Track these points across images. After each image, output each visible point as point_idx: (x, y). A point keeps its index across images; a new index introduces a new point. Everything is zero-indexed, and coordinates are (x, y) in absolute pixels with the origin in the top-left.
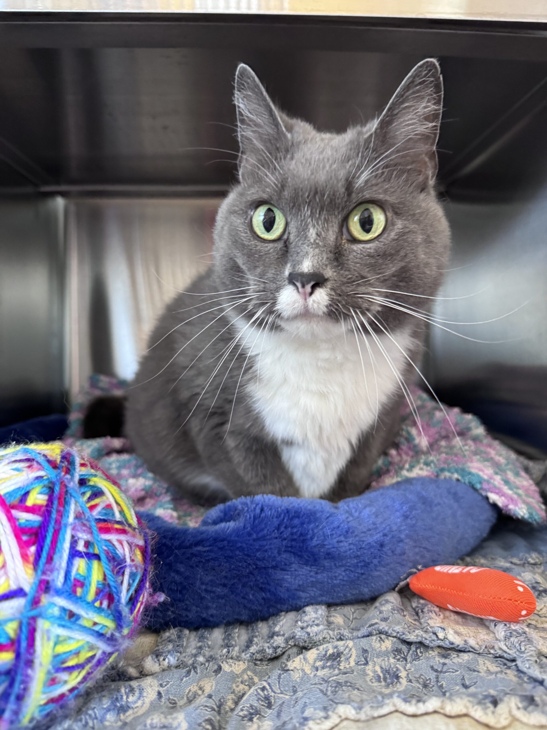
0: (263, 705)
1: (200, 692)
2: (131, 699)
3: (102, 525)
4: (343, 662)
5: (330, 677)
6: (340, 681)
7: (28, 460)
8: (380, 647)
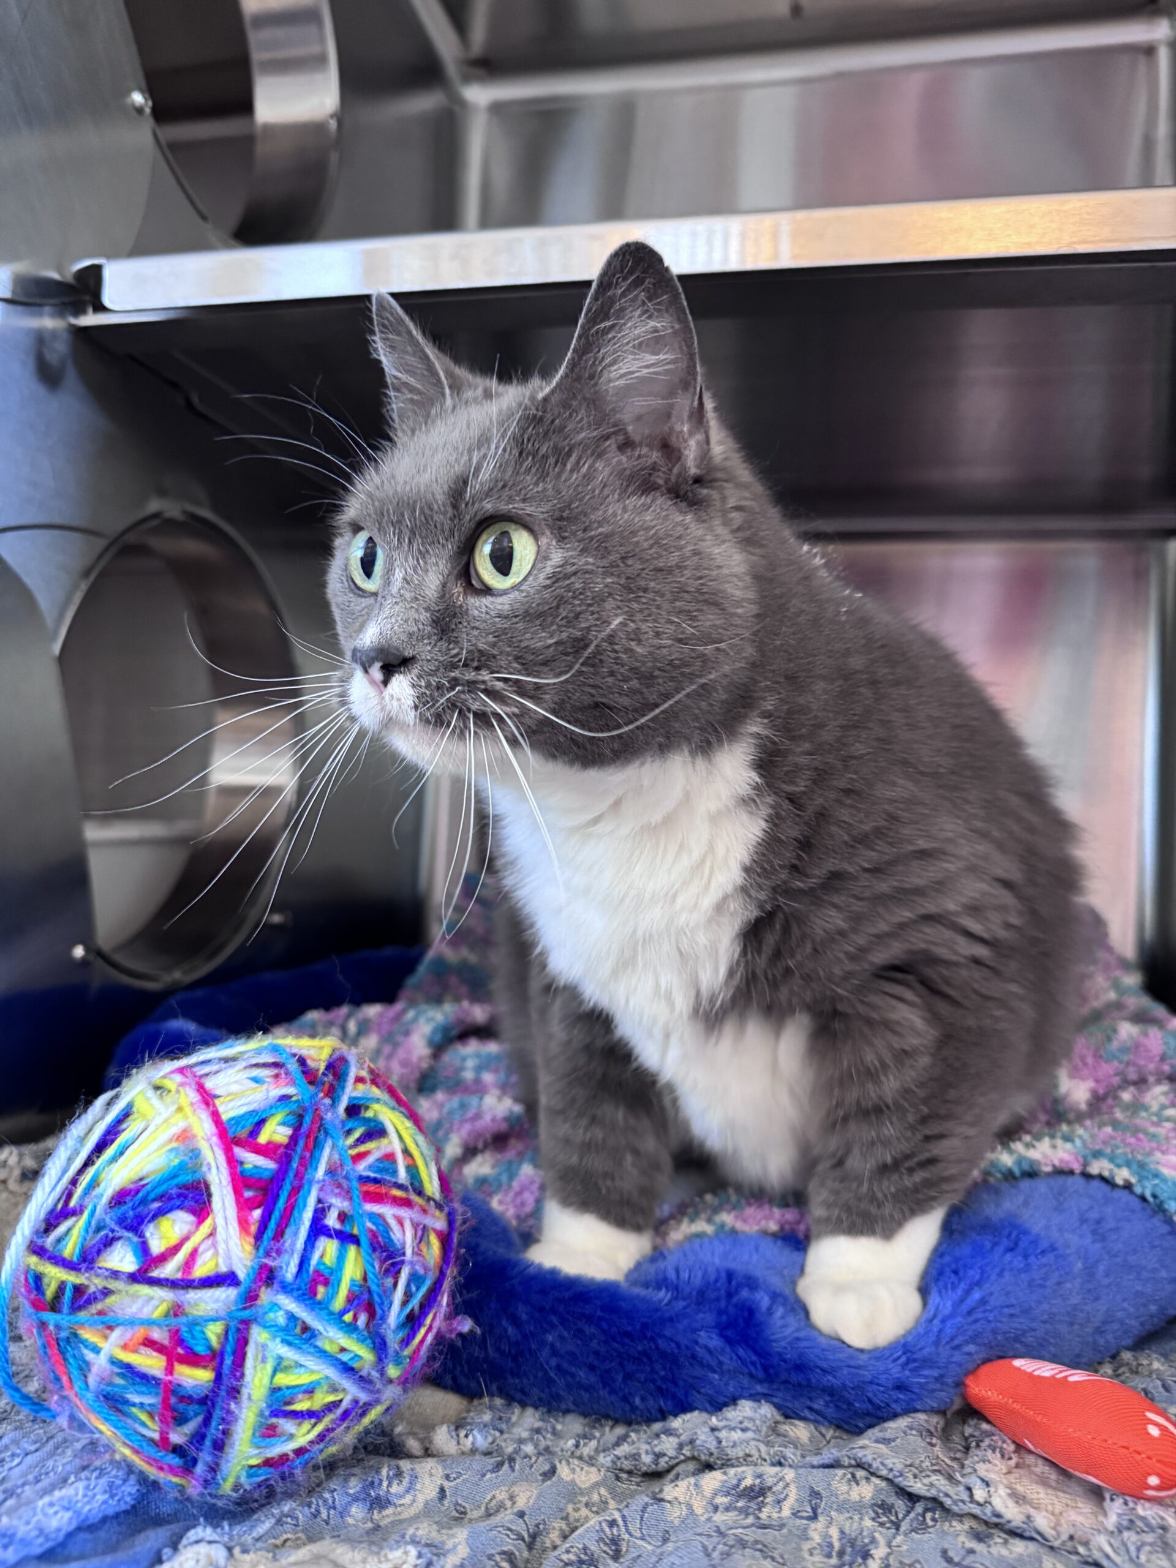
0: (604, 1552)
1: (508, 1504)
2: (395, 1489)
3: (372, 1188)
4: (769, 1507)
7: (276, 1065)
8: (848, 1493)
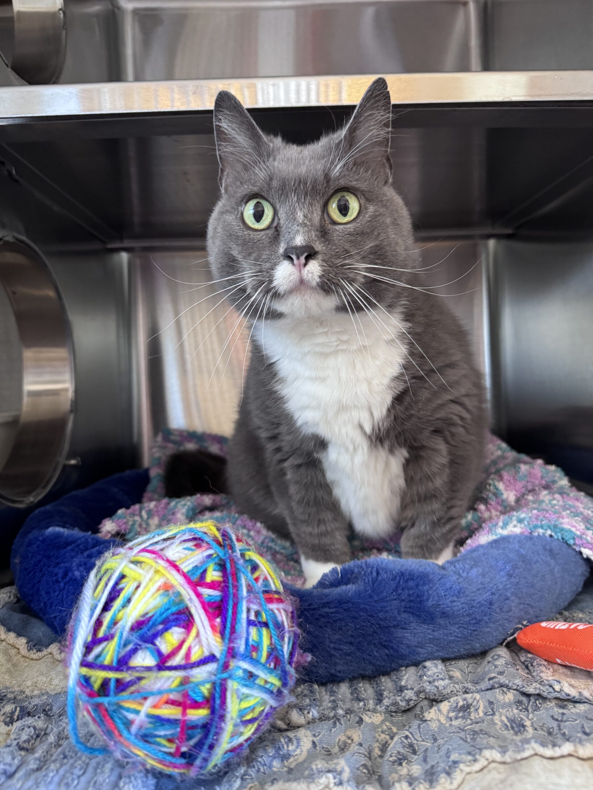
0: (408, 752)
1: (349, 741)
2: (291, 748)
3: (267, 596)
4: (473, 713)
5: (465, 727)
6: (476, 730)
7: (194, 539)
8: (504, 699)
